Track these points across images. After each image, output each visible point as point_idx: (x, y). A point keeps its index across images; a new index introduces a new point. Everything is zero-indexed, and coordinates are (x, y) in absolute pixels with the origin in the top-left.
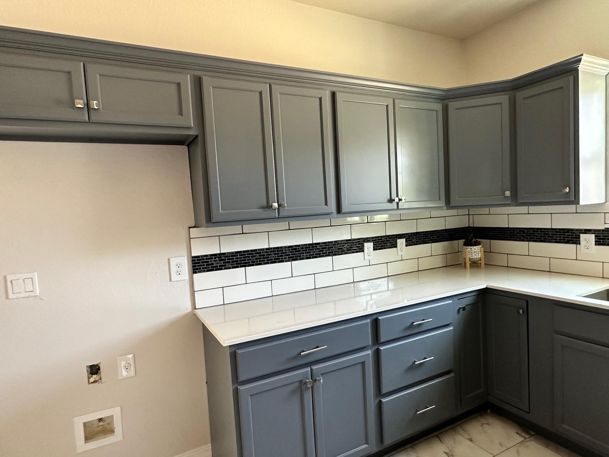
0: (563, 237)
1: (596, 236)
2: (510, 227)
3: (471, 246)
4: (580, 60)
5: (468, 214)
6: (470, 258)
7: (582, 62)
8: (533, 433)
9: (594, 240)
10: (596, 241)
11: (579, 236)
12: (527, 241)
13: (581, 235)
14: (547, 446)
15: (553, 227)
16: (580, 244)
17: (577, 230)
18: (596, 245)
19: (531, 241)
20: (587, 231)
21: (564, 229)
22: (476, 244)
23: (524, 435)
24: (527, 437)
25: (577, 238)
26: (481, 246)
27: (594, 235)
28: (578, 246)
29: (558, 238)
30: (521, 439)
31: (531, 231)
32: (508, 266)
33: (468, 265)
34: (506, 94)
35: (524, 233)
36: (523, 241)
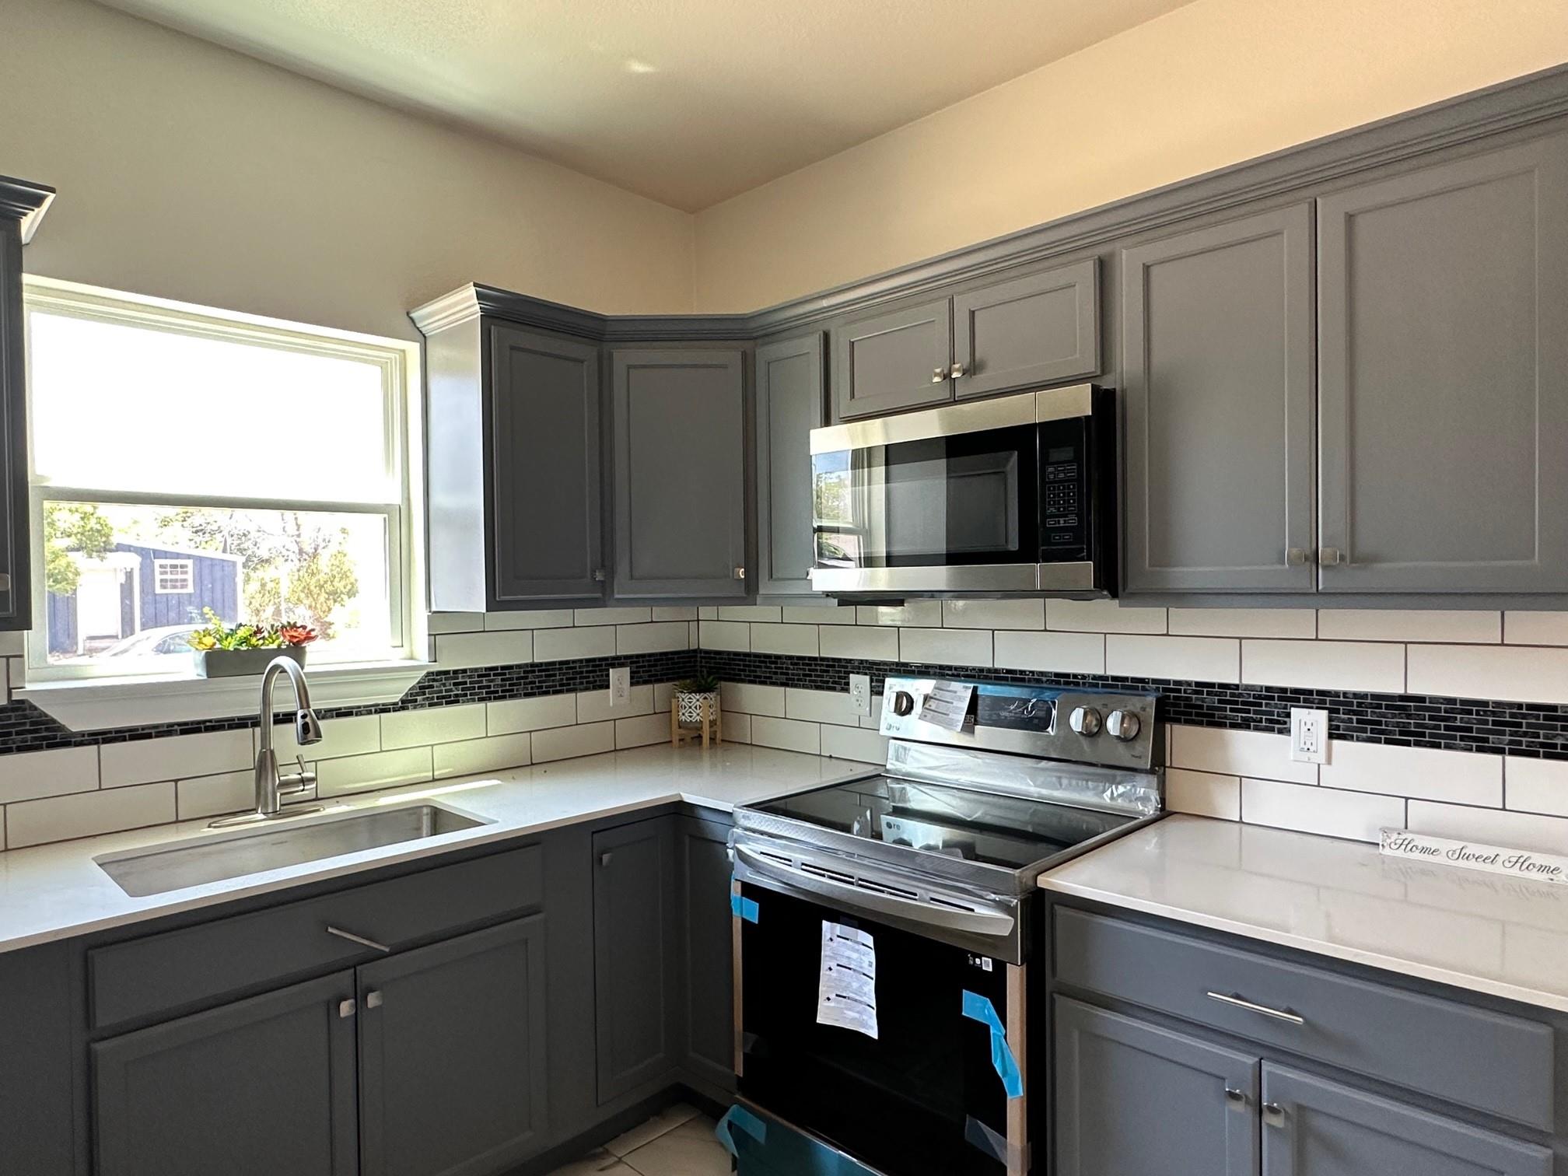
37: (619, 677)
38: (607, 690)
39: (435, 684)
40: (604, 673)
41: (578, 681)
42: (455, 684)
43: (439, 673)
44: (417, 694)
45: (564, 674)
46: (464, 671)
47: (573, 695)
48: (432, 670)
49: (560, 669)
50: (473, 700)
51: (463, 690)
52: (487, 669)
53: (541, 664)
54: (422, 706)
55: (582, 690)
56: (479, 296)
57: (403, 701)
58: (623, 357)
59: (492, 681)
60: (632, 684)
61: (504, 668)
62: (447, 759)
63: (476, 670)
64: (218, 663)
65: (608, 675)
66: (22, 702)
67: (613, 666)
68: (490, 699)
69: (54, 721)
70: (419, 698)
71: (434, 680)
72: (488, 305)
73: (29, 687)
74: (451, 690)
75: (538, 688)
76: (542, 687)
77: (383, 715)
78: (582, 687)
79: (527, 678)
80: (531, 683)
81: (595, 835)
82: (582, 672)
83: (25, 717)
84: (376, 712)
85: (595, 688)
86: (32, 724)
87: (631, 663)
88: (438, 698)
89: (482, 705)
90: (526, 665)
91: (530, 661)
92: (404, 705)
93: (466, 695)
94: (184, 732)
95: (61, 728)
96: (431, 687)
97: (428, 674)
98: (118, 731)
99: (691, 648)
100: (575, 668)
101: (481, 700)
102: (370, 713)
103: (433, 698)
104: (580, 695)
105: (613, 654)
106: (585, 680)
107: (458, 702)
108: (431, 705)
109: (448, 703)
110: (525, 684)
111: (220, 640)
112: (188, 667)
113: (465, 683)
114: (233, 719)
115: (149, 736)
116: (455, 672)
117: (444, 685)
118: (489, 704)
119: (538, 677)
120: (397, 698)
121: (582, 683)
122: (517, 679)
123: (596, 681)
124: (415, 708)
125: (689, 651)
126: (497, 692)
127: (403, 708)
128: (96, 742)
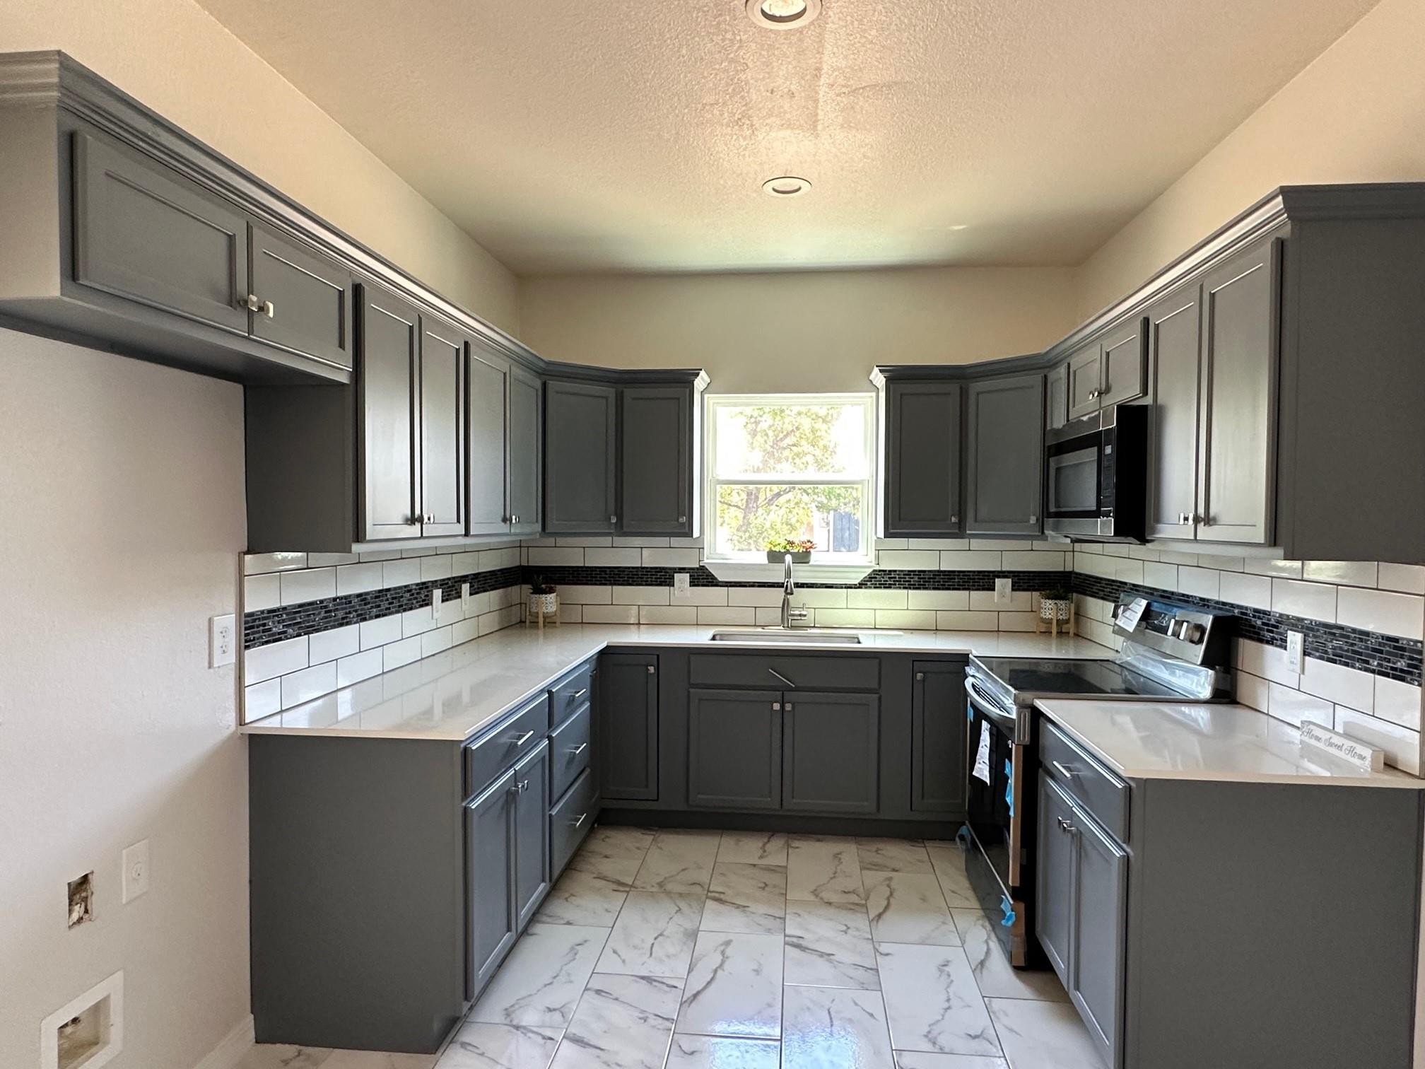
0: (655, 578)
1: (690, 576)
2: (586, 565)
3: (546, 593)
4: (698, 374)
5: (519, 545)
6: (544, 613)
7: (699, 378)
8: (656, 828)
9: (688, 580)
10: (690, 582)
11: (673, 576)
12: (611, 584)
13: (675, 575)
14: (678, 833)
15: (643, 566)
16: (673, 586)
17: (670, 569)
18: (690, 586)
19: (615, 584)
20: (682, 570)
21: (656, 568)
22: (551, 591)
23: (652, 833)
24: (654, 833)
25: (671, 579)
26: (555, 594)
27: (688, 575)
28: (672, 588)
29: (649, 580)
30: (652, 837)
31: (616, 571)
32: (582, 623)
33: (541, 624)
34: (613, 387)
35: (606, 574)
36: (605, 584)
37: (1002, 584)
38: (993, 592)
39: (877, 576)
40: (992, 581)
41: (971, 584)
42: (889, 578)
43: (880, 571)
44: (867, 581)
45: (961, 579)
46: (895, 571)
47: (967, 592)
48: (875, 569)
49: (958, 575)
50: (900, 588)
51: (894, 581)
52: (909, 571)
53: (945, 571)
54: (870, 588)
55: (973, 590)
56: (881, 371)
57: (859, 584)
58: (976, 387)
59: (912, 578)
60: (1013, 590)
61: (919, 571)
62: (883, 618)
63: (902, 571)
64: (775, 557)
65: (994, 583)
66: (703, 566)
67: (999, 577)
68: (910, 588)
69: (713, 575)
70: (868, 583)
71: (877, 574)
72: (887, 374)
73: (706, 561)
74: (887, 581)
75: (942, 585)
76: (945, 585)
77: (849, 590)
78: (974, 588)
79: (935, 578)
80: (937, 582)
81: (915, 663)
82: (974, 579)
83: (704, 573)
84: (845, 588)
85: (983, 589)
86: (707, 576)
87: (1013, 576)
88: (879, 584)
89: (906, 591)
90: (935, 571)
91: (938, 569)
92: (861, 585)
93: (895, 584)
94: (759, 586)
95: (716, 579)
96: (876, 578)
97: (874, 571)
98: (735, 582)
99: (1067, 570)
100: (969, 575)
101: (905, 588)
102: (842, 588)
103: (876, 584)
104: (972, 593)
105: (999, 569)
106: (976, 584)
107: (891, 588)
108: (875, 588)
109: (885, 588)
110: (934, 582)
111: (774, 546)
112: (762, 559)
113: (896, 578)
114: (778, 583)
115: (745, 586)
116: (890, 571)
117: (883, 578)
118: (910, 591)
119: (942, 578)
120: (856, 582)
121: (974, 586)
122: (929, 578)
123: (984, 585)
124: (866, 588)
125: (1064, 572)
126: (915, 585)
127: (859, 588)
128: (727, 586)
